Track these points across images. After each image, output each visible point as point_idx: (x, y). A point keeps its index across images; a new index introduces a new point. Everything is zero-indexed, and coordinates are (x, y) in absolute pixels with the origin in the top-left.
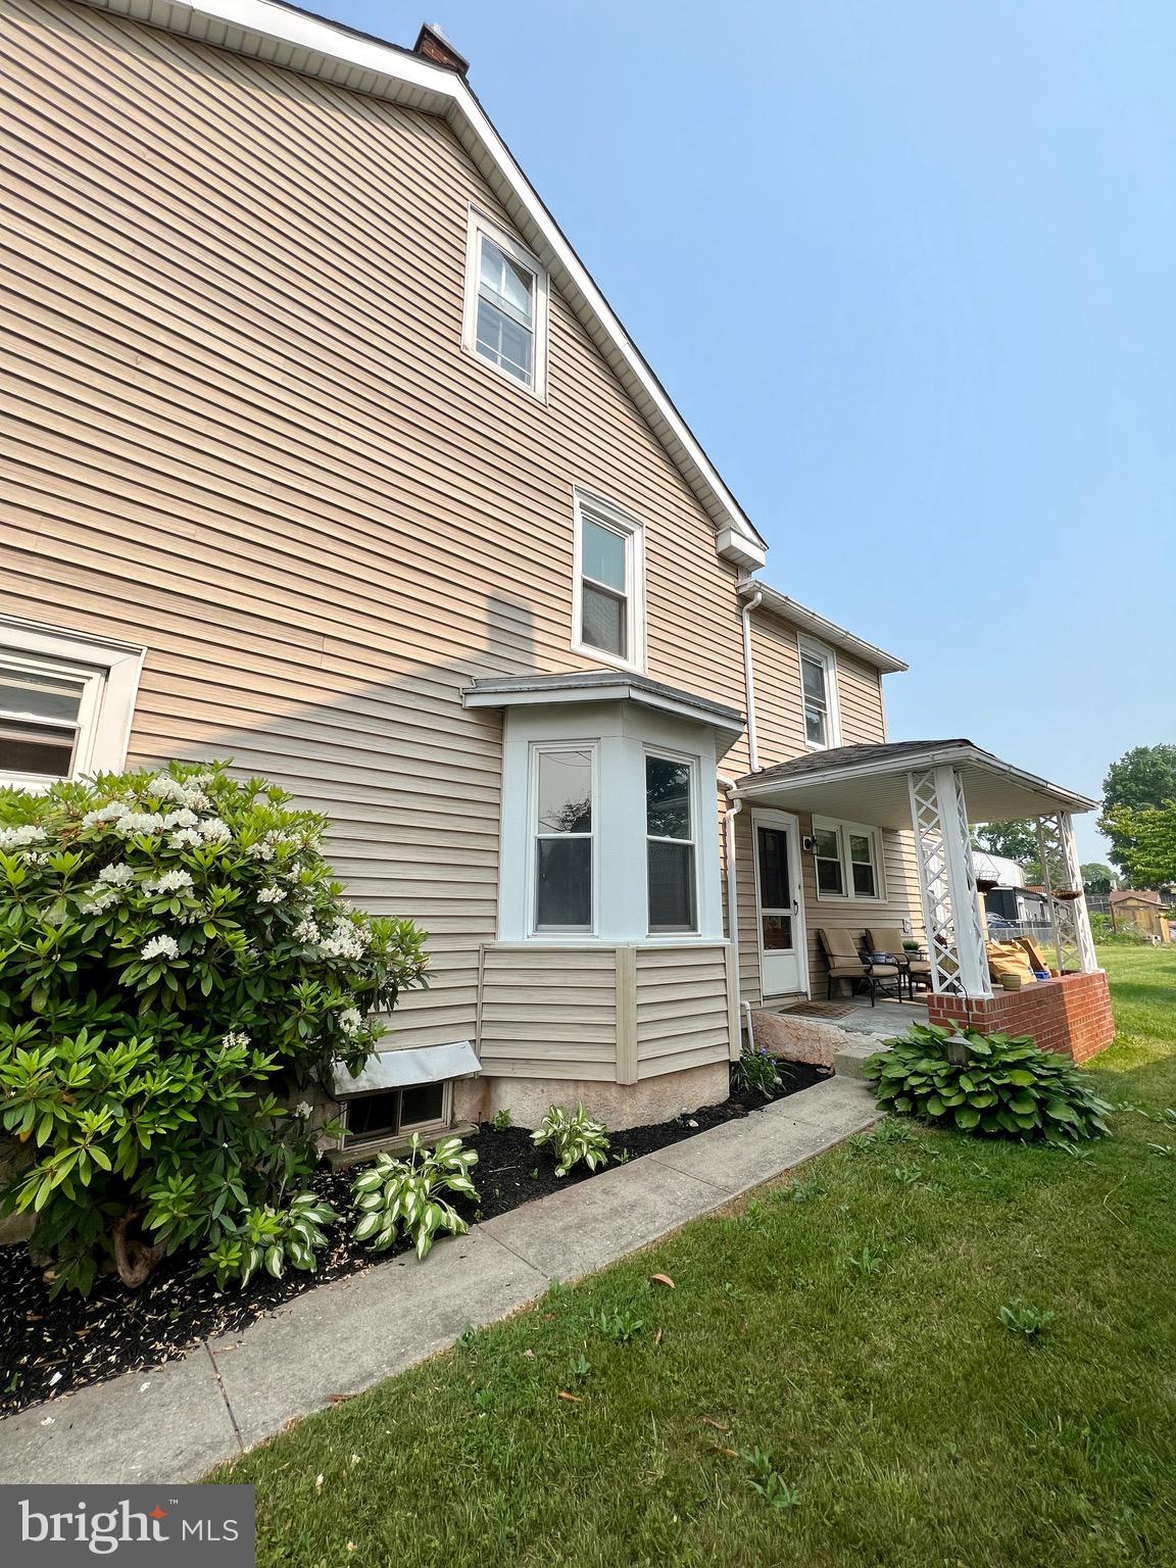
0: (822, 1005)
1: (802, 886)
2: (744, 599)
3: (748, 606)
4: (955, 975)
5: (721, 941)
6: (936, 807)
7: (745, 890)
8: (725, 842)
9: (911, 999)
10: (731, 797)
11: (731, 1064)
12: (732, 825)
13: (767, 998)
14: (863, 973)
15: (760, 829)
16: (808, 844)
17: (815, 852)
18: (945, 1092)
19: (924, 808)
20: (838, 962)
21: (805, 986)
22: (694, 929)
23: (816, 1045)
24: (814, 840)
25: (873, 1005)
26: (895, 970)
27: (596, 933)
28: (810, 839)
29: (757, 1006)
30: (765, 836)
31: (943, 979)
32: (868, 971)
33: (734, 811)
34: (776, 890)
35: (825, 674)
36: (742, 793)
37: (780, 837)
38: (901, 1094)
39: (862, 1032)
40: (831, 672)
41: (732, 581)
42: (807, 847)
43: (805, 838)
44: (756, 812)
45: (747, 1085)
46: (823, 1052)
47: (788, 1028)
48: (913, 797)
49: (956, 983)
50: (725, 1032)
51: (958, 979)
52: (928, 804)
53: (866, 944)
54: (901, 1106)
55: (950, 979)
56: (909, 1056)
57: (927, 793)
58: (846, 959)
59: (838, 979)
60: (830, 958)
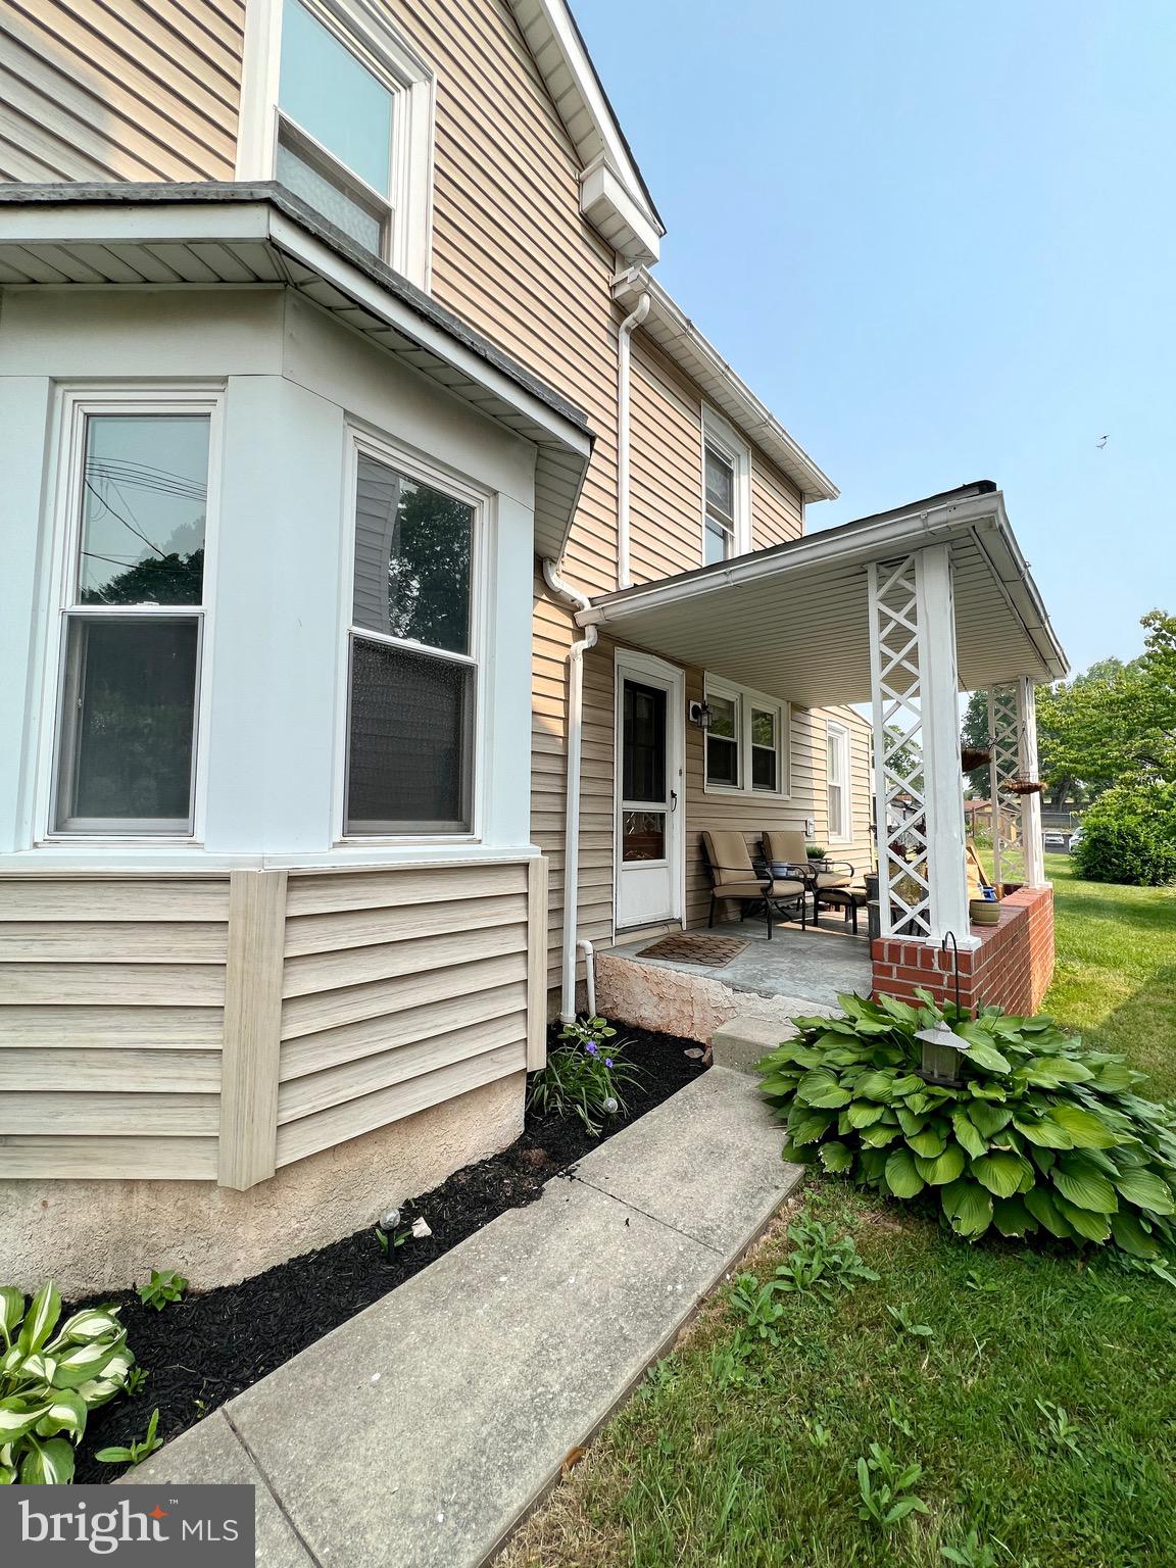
0: (702, 936)
1: (684, 771)
2: (621, 309)
3: (628, 321)
4: (921, 906)
5: (524, 851)
6: (914, 621)
7: (594, 770)
8: (567, 693)
9: (816, 923)
10: (581, 622)
11: (530, 1075)
12: (578, 666)
13: (620, 931)
14: (759, 893)
15: (628, 684)
16: (697, 712)
17: (705, 723)
18: (922, 1147)
19: (892, 625)
20: (725, 877)
21: (680, 910)
22: (467, 829)
23: (687, 1009)
24: (704, 707)
25: (770, 937)
26: (800, 887)
27: (199, 837)
28: (700, 705)
29: (607, 945)
30: (635, 696)
31: (896, 913)
32: (767, 889)
33: (585, 644)
34: (646, 777)
35: (735, 480)
36: (597, 614)
37: (658, 699)
38: (831, 1135)
39: (759, 992)
40: (744, 479)
41: (605, 273)
42: (695, 716)
43: (692, 704)
44: (622, 656)
45: (559, 1105)
46: (696, 1021)
47: (647, 980)
48: (875, 606)
49: (920, 921)
50: (521, 1018)
51: (924, 914)
52: (900, 617)
53: (762, 851)
54: (832, 1161)
55: (911, 913)
56: (846, 1057)
57: (898, 598)
58: (736, 872)
59: (722, 900)
60: (715, 872)
